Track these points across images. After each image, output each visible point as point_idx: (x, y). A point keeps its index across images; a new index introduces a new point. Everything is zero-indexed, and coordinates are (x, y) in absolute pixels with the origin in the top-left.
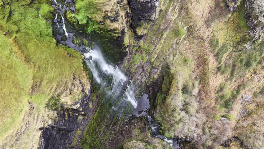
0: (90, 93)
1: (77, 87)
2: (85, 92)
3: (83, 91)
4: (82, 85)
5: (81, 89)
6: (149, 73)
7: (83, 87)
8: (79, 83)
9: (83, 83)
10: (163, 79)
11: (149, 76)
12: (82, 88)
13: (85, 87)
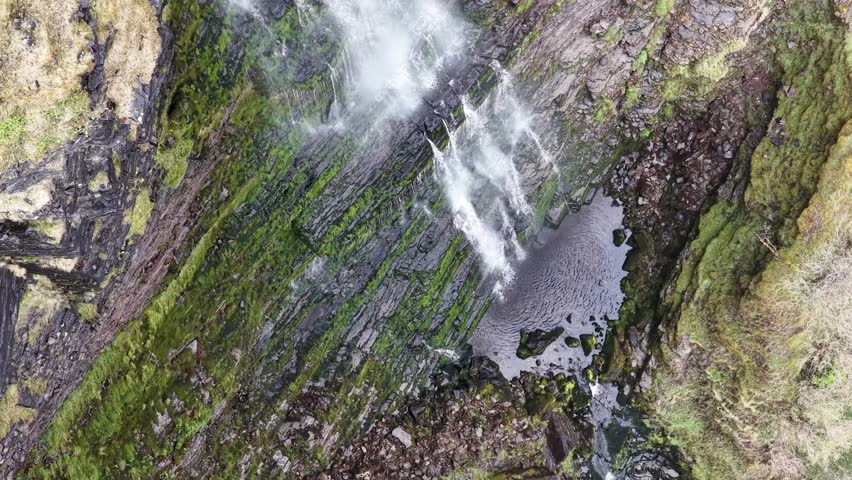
0: (150, 114)
1: (52, 42)
2: (113, 93)
3: (91, 83)
4: (95, 31)
5: (83, 68)
6: (662, 29)
7: (99, 50)
8: (67, 16)
9: (104, 21)
10: (774, 103)
11: (662, 52)
12: (89, 57)
13: (113, 57)
